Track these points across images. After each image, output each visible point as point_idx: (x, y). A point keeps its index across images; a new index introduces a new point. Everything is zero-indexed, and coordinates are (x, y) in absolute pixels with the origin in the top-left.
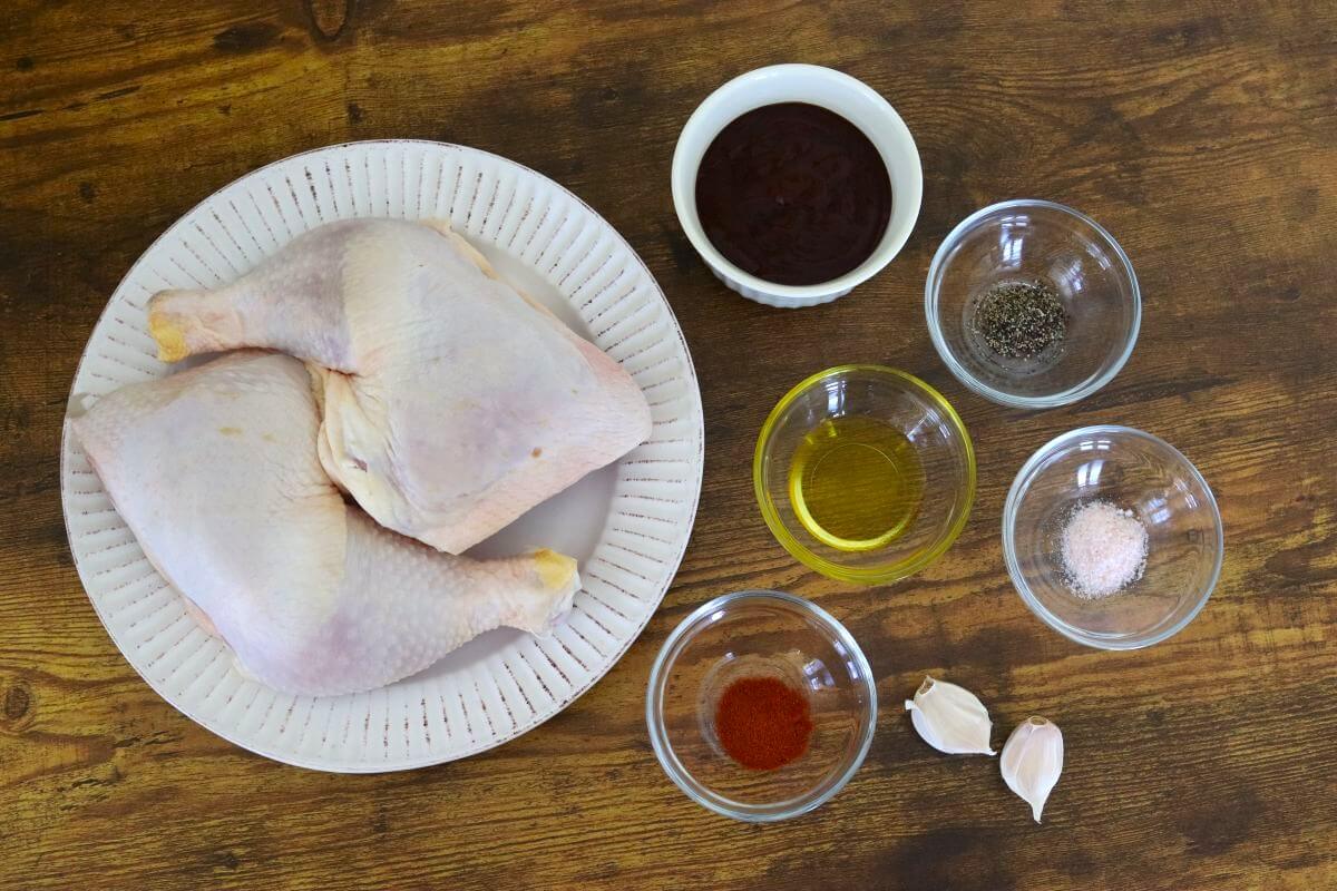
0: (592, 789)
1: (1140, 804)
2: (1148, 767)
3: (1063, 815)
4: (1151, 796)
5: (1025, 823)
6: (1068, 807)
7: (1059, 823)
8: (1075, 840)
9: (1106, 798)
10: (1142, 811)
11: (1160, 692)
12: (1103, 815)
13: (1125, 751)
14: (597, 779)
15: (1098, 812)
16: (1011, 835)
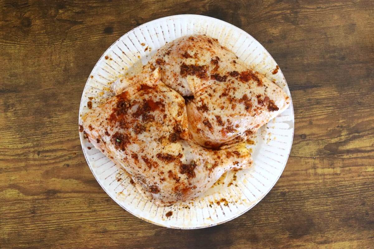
0: (100, 205)
1: (275, 221)
2: (279, 210)
3: (250, 223)
4: (279, 219)
5: (238, 225)
6: (252, 221)
7: (249, 225)
8: (253, 231)
9: (264, 219)
10: (276, 223)
11: (285, 186)
12: (263, 224)
13: (272, 204)
14: (102, 202)
15: (261, 223)
16: (233, 228)
